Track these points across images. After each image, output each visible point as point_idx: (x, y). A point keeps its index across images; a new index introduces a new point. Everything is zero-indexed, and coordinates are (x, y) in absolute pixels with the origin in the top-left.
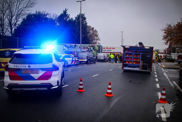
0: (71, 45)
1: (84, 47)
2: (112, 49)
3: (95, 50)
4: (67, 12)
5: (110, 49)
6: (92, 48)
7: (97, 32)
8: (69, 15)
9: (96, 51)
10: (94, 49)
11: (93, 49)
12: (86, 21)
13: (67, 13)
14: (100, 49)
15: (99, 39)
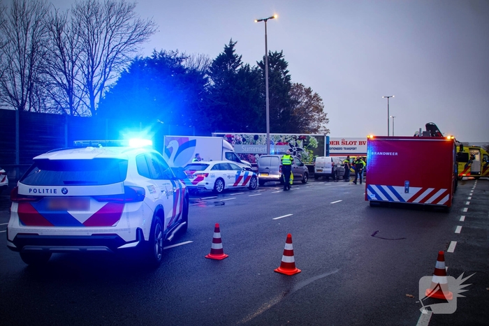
0: (244, 136)
1: (280, 141)
2: (358, 143)
3: (310, 148)
4: (233, 49)
5: (353, 146)
6: (301, 144)
7: (321, 100)
8: (241, 56)
9: (312, 152)
10: (306, 145)
11: (304, 145)
12: (287, 72)
13: (234, 54)
14: (322, 145)
15: (327, 118)
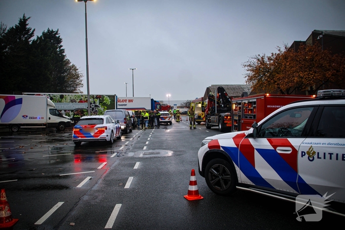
0: (51, 96)
1: (81, 99)
2: (127, 101)
3: (104, 104)
4: (27, 23)
5: (125, 103)
6: (97, 101)
8: (34, 30)
9: (106, 107)
10: (101, 102)
12: (61, 46)
13: (27, 27)
14: (113, 102)
